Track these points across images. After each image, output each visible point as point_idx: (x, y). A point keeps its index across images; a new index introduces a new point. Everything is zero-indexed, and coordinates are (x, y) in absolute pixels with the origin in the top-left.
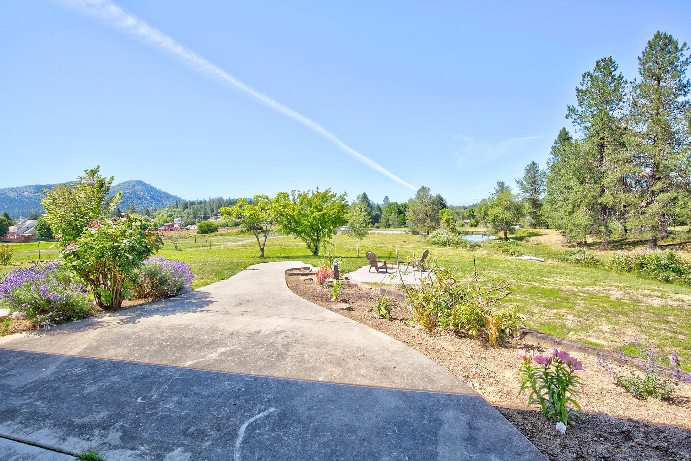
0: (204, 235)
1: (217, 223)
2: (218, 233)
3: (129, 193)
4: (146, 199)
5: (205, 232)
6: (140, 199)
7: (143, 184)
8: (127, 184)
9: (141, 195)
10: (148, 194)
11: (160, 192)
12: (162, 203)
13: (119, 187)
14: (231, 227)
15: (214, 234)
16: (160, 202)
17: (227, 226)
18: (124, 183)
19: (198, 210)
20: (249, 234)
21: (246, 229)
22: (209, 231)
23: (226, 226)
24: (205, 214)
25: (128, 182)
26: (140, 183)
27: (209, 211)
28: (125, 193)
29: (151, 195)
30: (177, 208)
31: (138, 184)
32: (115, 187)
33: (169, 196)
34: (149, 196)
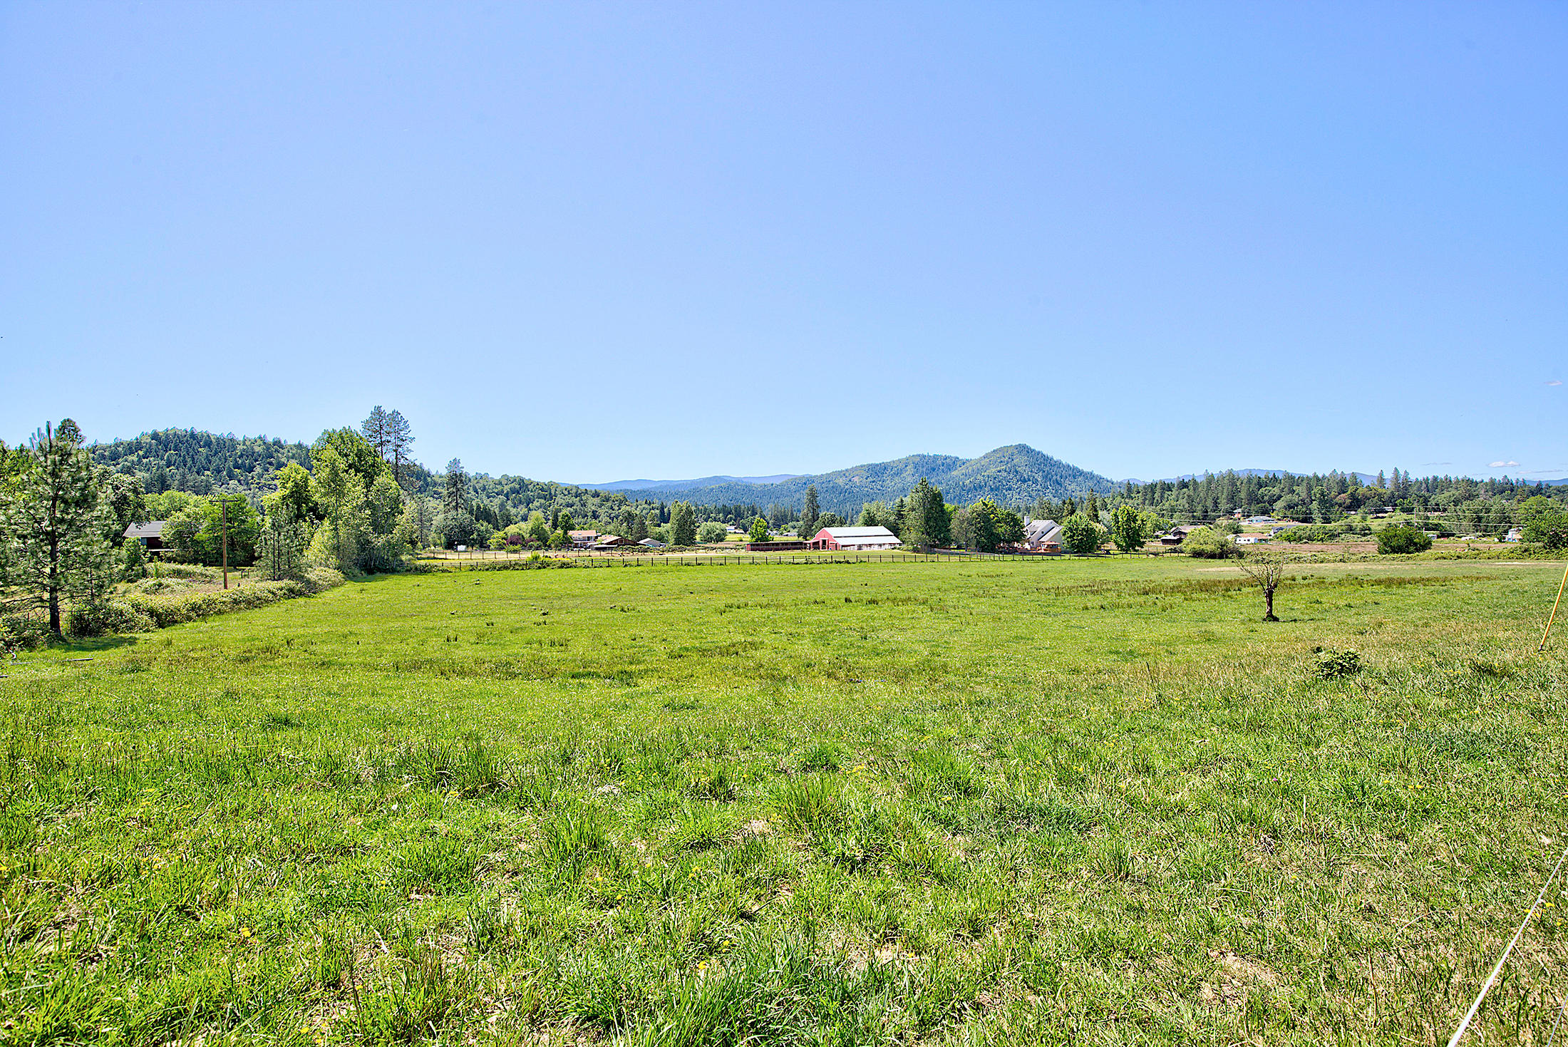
3: (1005, 471)
4: (1035, 482)
6: (1024, 481)
7: (1028, 452)
8: (1000, 454)
9: (1025, 471)
10: (1039, 470)
13: (987, 460)
18: (995, 451)
25: (1001, 449)
26: (1024, 449)
28: (999, 471)
29: (1044, 471)
31: (1020, 452)
32: (980, 459)
33: (1076, 473)
34: (1040, 474)
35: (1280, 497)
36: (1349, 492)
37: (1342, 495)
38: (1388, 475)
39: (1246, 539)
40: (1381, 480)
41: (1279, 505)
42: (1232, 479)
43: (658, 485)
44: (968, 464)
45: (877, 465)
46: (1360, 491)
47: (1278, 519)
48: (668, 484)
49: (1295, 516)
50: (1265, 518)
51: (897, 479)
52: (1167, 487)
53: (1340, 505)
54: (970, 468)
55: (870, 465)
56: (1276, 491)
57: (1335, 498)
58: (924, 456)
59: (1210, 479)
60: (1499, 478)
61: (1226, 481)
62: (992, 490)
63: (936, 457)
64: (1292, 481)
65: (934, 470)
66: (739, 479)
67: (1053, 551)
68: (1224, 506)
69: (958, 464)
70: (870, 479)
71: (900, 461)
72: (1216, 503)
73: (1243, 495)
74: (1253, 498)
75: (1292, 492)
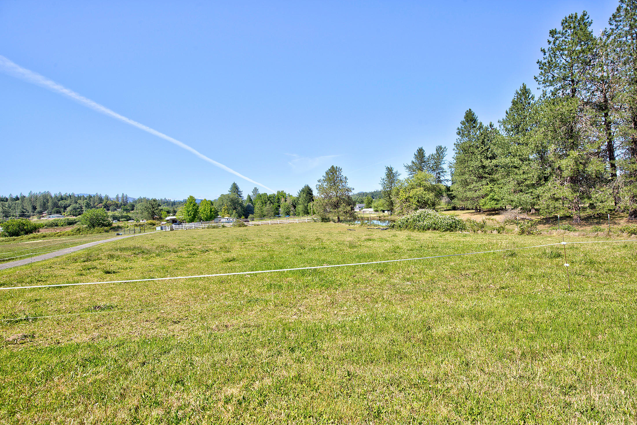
0: (14, 237)
1: (42, 222)
2: (39, 234)
5: (16, 234)
14: (62, 226)
15: (31, 235)
17: (57, 225)
19: (12, 208)
20: (91, 233)
21: (86, 226)
22: (22, 232)
23: (54, 225)
24: (23, 212)
27: (30, 209)
35: (70, 205)
36: (104, 203)
37: (100, 204)
41: (69, 209)
46: (109, 202)
47: (66, 216)
49: (75, 214)
50: (59, 215)
56: (68, 202)
57: (97, 206)
59: (33, 196)
61: (41, 197)
64: (78, 198)
68: (38, 210)
72: (34, 207)
73: (50, 204)
74: (55, 205)
75: (76, 203)
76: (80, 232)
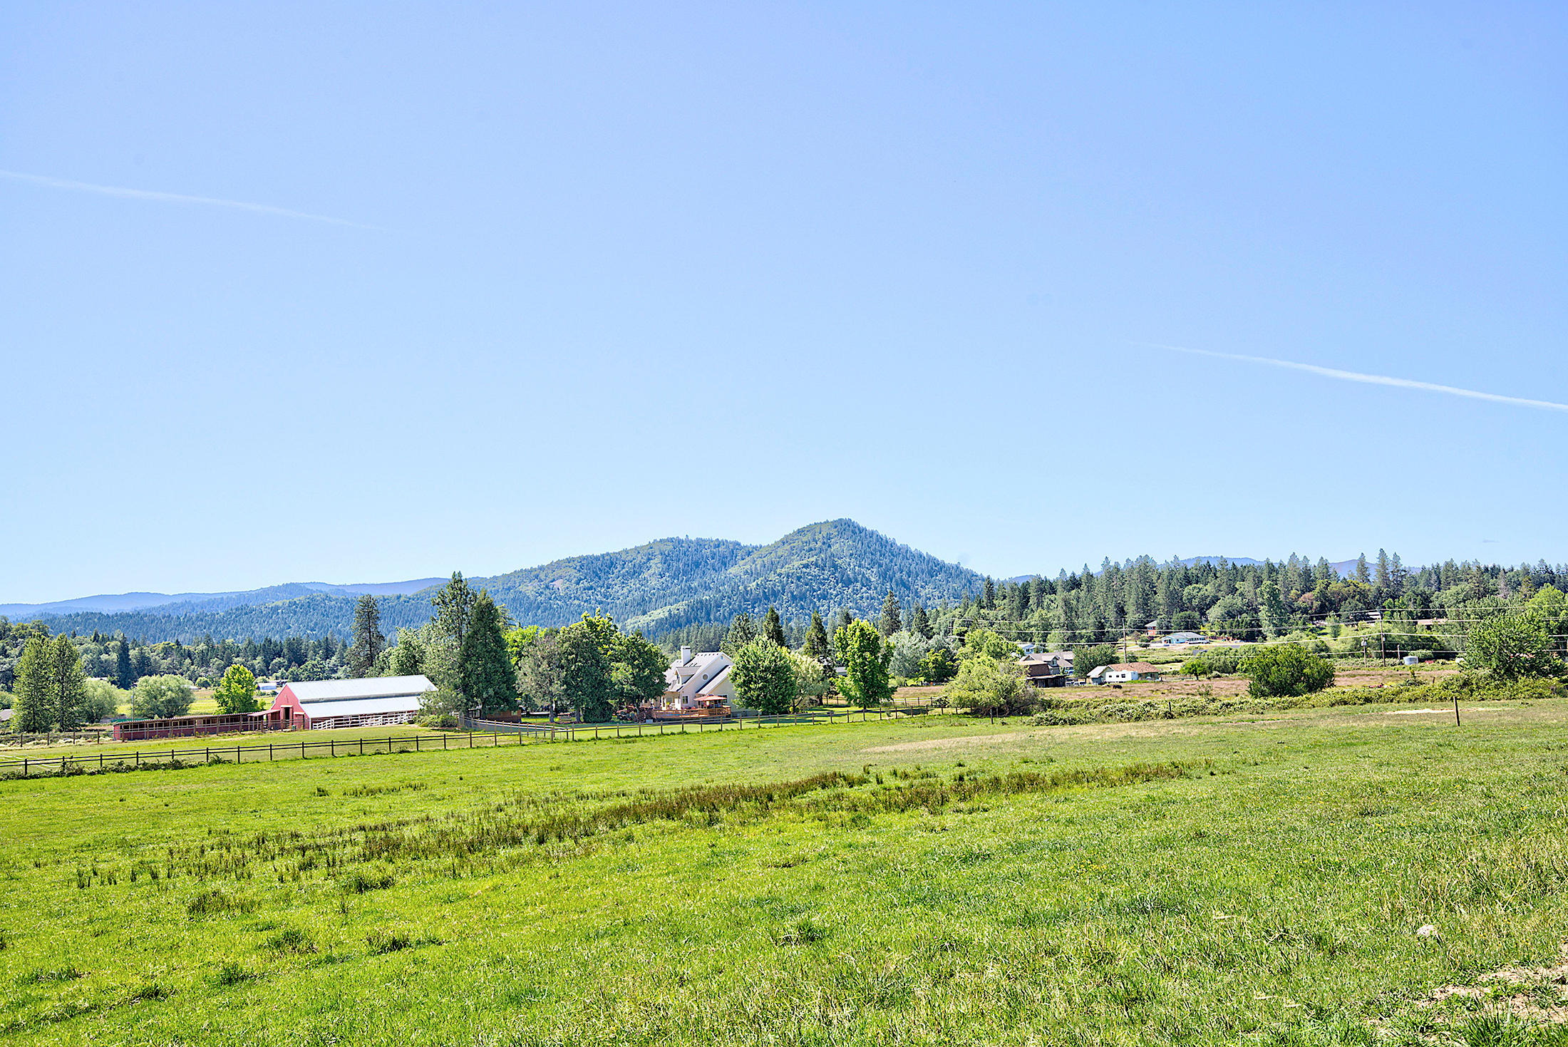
3: (817, 565)
4: (867, 583)
6: (848, 582)
7: (854, 532)
8: (809, 536)
9: (850, 566)
10: (873, 563)
11: (905, 553)
12: (917, 594)
13: (787, 547)
16: (908, 588)
18: (800, 532)
21: (1487, 671)
22: (1300, 685)
25: (810, 528)
26: (846, 528)
28: (806, 566)
29: (880, 565)
30: (992, 606)
31: (840, 534)
32: (776, 546)
33: (934, 568)
34: (875, 570)
35: (1215, 600)
36: (1317, 590)
37: (1307, 595)
38: (1372, 559)
39: (1120, 674)
40: (1363, 567)
41: (1214, 613)
42: (1145, 570)
43: (166, 603)
44: (755, 555)
45: (597, 558)
46: (1334, 586)
47: (1213, 637)
48: (188, 602)
49: (1235, 630)
50: (1191, 635)
51: (633, 583)
52: (1046, 588)
53: (1305, 611)
54: (759, 562)
55: (586, 558)
56: (1209, 589)
57: (1296, 600)
58: (680, 542)
59: (1113, 573)
60: (1534, 564)
61: (1135, 576)
62: (794, 598)
63: (700, 543)
64: (1236, 573)
65: (697, 565)
66: (340, 589)
67: (716, 713)
68: (1133, 616)
69: (740, 553)
70: (585, 584)
71: (637, 550)
72: (1121, 611)
73: (1160, 598)
74: (1176, 602)
75: (1233, 590)
76: (1472, 691)
